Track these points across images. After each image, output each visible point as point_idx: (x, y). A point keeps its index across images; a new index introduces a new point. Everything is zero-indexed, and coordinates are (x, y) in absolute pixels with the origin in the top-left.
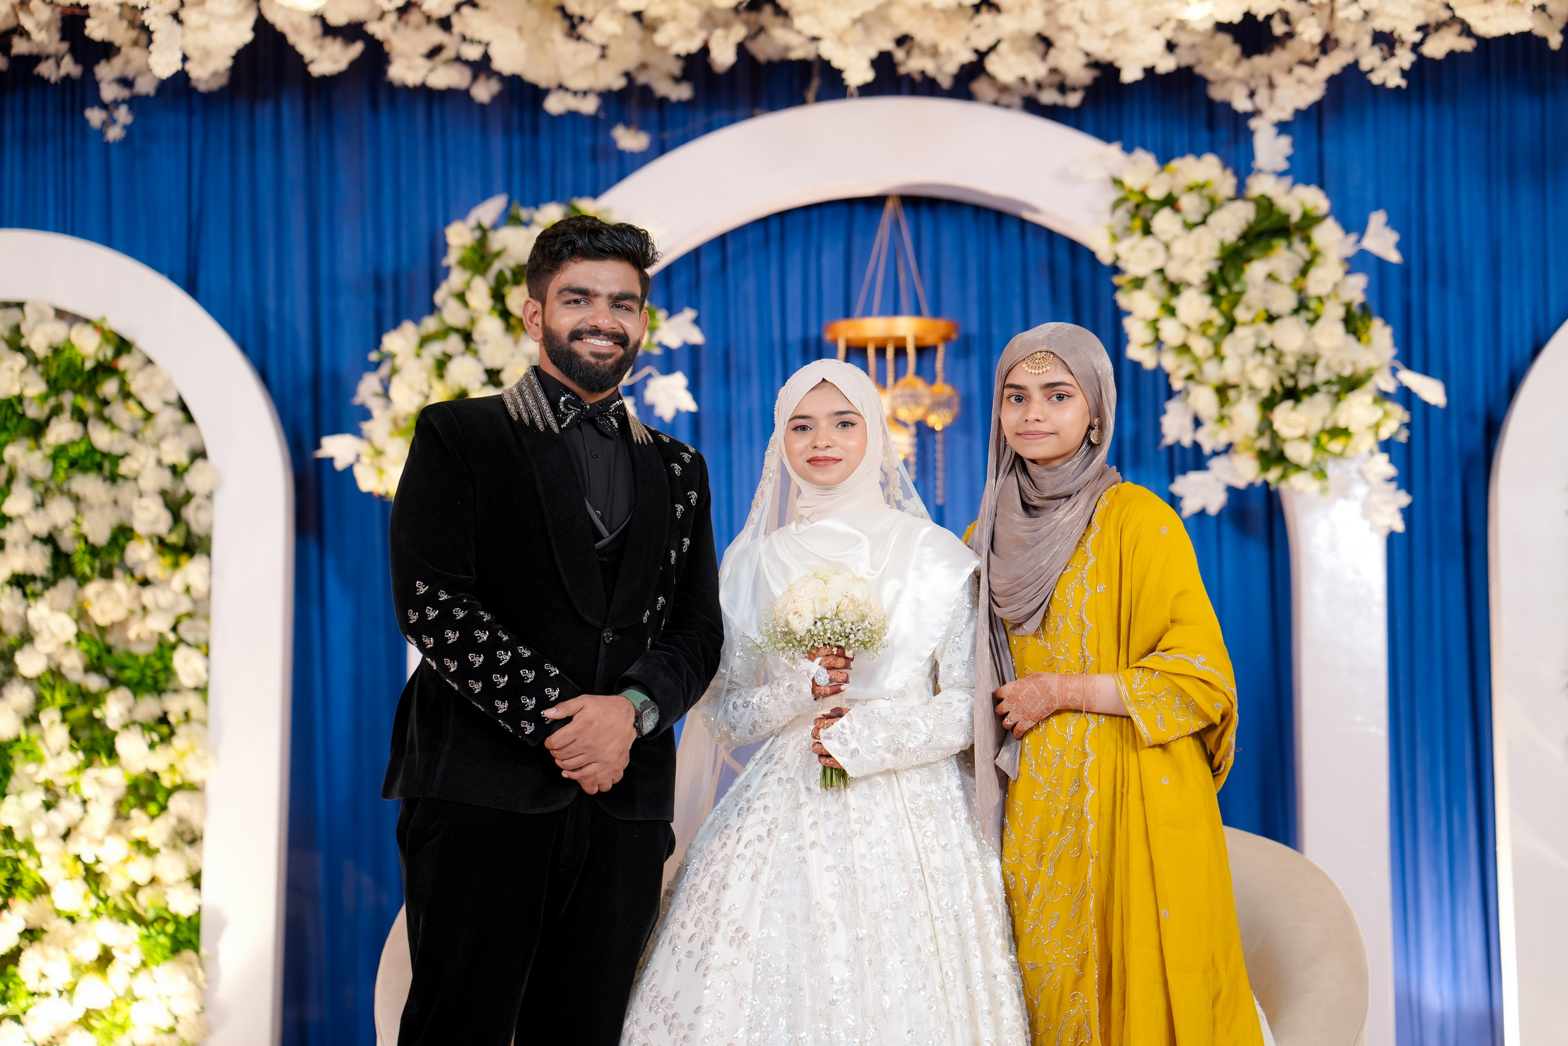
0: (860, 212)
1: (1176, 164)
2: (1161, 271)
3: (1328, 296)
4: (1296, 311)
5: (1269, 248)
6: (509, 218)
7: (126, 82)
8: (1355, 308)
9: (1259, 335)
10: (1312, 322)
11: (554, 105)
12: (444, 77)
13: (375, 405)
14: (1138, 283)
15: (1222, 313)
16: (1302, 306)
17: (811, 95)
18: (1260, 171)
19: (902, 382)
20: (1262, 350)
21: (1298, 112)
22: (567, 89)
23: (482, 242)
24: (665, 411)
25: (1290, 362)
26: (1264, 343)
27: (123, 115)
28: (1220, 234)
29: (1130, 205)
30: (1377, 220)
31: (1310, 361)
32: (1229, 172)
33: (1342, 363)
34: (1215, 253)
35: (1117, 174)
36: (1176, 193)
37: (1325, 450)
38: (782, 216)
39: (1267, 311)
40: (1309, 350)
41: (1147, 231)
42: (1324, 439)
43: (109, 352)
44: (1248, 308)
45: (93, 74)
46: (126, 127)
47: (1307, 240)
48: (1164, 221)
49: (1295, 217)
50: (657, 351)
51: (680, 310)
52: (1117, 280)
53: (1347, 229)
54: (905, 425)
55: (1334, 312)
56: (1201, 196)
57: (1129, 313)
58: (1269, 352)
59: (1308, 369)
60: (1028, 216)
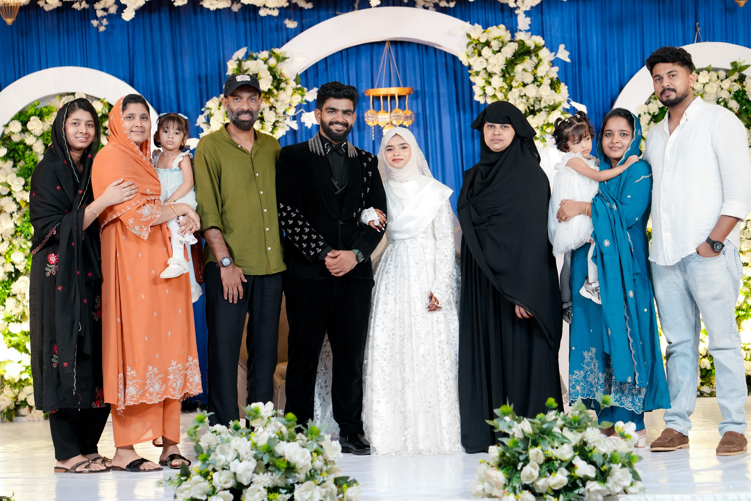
0: (375, 46)
1: (489, 29)
2: (485, 69)
3: (545, 76)
4: (533, 82)
5: (524, 59)
6: (248, 57)
7: (105, 9)
8: (555, 79)
9: (520, 91)
10: (539, 86)
11: (263, 13)
12: (223, 5)
13: (204, 126)
14: (477, 73)
15: (507, 84)
16: (535, 80)
17: (356, 6)
18: (520, 30)
19: (394, 111)
20: (522, 97)
21: (532, 7)
22: (267, 7)
23: (240, 65)
24: (309, 125)
25: (531, 101)
26: (523, 94)
27: (105, 22)
28: (506, 55)
29: (473, 45)
30: (562, 47)
31: (539, 100)
32: (508, 31)
33: (550, 100)
34: (504, 63)
35: (468, 33)
36: (489, 40)
37: (545, 131)
38: (347, 49)
39: (523, 82)
40: (538, 96)
41: (480, 55)
42: (545, 127)
43: (107, 111)
44: (516, 82)
45: (94, 7)
46: (106, 26)
47: (537, 56)
48: (486, 51)
49: (532, 48)
50: (305, 103)
51: (313, 88)
52: (469, 72)
53: (551, 51)
54: (395, 126)
55: (547, 82)
56: (499, 41)
57: (475, 84)
58: (524, 97)
59: (538, 103)
60: (437, 47)
